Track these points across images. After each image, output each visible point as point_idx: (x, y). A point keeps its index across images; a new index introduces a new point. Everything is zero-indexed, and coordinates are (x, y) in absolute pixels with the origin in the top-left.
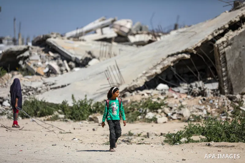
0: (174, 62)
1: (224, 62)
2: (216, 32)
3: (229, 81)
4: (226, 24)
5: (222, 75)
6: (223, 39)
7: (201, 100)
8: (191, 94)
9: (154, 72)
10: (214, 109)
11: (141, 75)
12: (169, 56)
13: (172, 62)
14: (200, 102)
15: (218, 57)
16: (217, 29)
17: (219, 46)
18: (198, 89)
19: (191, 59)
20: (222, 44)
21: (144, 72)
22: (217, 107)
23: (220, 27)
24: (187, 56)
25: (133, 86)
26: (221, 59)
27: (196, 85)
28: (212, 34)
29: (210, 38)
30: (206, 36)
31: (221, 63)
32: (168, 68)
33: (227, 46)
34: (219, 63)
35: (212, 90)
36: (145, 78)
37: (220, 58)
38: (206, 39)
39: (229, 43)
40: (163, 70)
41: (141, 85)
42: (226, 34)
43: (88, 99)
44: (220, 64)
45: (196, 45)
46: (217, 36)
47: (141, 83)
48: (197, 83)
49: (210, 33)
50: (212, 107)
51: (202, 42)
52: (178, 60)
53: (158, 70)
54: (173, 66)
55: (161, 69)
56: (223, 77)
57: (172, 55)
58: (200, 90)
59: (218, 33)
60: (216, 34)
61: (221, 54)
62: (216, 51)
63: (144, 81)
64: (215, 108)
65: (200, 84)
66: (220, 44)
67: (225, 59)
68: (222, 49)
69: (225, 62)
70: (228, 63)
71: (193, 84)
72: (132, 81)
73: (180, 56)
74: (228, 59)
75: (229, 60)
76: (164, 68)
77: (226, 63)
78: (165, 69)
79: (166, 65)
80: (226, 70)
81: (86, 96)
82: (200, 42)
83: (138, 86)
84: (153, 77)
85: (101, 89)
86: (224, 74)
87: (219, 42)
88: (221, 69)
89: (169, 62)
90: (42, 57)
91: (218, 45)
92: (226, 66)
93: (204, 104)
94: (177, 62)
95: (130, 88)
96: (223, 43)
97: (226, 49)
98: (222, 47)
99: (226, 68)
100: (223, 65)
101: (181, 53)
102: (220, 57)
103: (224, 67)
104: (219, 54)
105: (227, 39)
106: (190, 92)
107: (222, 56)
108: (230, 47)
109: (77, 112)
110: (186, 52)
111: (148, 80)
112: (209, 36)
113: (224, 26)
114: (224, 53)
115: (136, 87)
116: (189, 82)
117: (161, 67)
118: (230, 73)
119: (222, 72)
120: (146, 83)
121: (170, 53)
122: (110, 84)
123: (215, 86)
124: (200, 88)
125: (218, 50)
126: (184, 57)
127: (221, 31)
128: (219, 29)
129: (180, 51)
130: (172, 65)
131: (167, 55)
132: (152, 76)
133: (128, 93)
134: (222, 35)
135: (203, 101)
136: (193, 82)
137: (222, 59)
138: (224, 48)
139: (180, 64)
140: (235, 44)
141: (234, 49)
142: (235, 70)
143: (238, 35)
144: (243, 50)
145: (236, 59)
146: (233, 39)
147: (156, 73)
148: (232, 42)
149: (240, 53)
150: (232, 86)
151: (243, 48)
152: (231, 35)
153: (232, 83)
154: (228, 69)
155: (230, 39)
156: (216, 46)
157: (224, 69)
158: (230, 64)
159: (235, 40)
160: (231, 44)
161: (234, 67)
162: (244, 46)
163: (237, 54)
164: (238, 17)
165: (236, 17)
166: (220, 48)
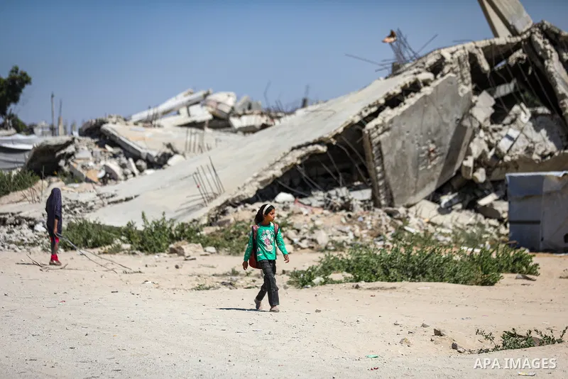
0: (301, 158)
1: (379, 158)
2: (366, 111)
3: (387, 186)
4: (380, 98)
5: (377, 178)
6: (377, 121)
7: (345, 217)
8: (329, 207)
9: (269, 174)
10: (365, 231)
11: (251, 179)
12: (293, 149)
13: (298, 158)
14: (344, 221)
15: (370, 150)
16: (367, 105)
17: (371, 132)
18: (339, 200)
19: (328, 153)
20: (375, 129)
21: (255, 175)
22: (370, 227)
23: (371, 103)
24: (323, 149)
25: (238, 197)
26: (374, 152)
27: (337, 195)
28: (360, 114)
29: (357, 119)
30: (351, 117)
31: (375, 159)
32: (292, 169)
33: (383, 132)
34: (371, 158)
35: (362, 201)
36: (257, 183)
37: (372, 150)
38: (350, 122)
39: (387, 127)
40: (284, 171)
41: (251, 196)
42: (382, 114)
43: (167, 219)
44: (373, 161)
45: (335, 131)
46: (367, 117)
47: (250, 192)
48: (338, 190)
49: (357, 111)
50: (362, 229)
51: (345, 126)
52: (307, 155)
53: (278, 172)
54: (300, 165)
55: (282, 169)
56: (378, 180)
57: (299, 147)
58: (343, 202)
59: (369, 112)
60: (365, 114)
61: (374, 145)
62: (366, 140)
63: (256, 189)
64: (367, 228)
65: (343, 191)
66: (373, 129)
67: (381, 153)
68: (376, 137)
69: (381, 157)
70: (386, 159)
71: (333, 192)
72: (236, 190)
73: (311, 148)
74: (384, 152)
75: (388, 154)
76: (286, 167)
77: (382, 159)
78: (288, 169)
79: (289, 164)
80: (383, 170)
81: (164, 214)
82: (341, 126)
83: (246, 197)
84: (269, 183)
85: (189, 202)
86: (379, 175)
87: (370, 125)
88: (375, 169)
89: (294, 158)
90: (94, 154)
91: (369, 130)
92: (382, 163)
93: (349, 223)
94: (307, 158)
95: (233, 200)
96: (377, 127)
97: (382, 137)
98: (375, 134)
99: (383, 166)
100: (377, 161)
101: (313, 144)
102: (372, 148)
103: (379, 165)
104: (371, 144)
105: (383, 121)
106: (328, 205)
107: (376, 148)
108: (387, 134)
109: (150, 239)
110: (320, 142)
111: (261, 188)
112: (354, 116)
113: (378, 101)
114: (379, 143)
115: (243, 198)
116: (325, 190)
117: (282, 165)
118: (388, 174)
119: (377, 173)
120: (258, 191)
121: (295, 145)
122: (202, 194)
123: (367, 194)
124: (343, 198)
125: (370, 138)
126: (317, 150)
127: (374, 109)
128: (370, 106)
129: (311, 140)
130: (299, 162)
131: (291, 148)
132: (268, 180)
133: (230, 209)
134: (375, 115)
135: (347, 218)
136: (331, 189)
137: (376, 152)
138: (379, 135)
139: (312, 161)
140: (395, 128)
141: (394, 137)
142: (395, 170)
143: (399, 114)
144: (408, 138)
145: (398, 152)
146: (391, 121)
147: (274, 176)
148: (390, 125)
149: (403, 142)
150: (391, 194)
151: (407, 134)
152: (389, 115)
153: (393, 189)
154: (385, 168)
155: (387, 120)
156: (367, 132)
157: (379, 168)
158: (389, 159)
159: (395, 122)
160: (388, 129)
161: (394, 164)
162: (408, 132)
163: (399, 145)
164: (399, 87)
165: (396, 88)
166: (372, 136)
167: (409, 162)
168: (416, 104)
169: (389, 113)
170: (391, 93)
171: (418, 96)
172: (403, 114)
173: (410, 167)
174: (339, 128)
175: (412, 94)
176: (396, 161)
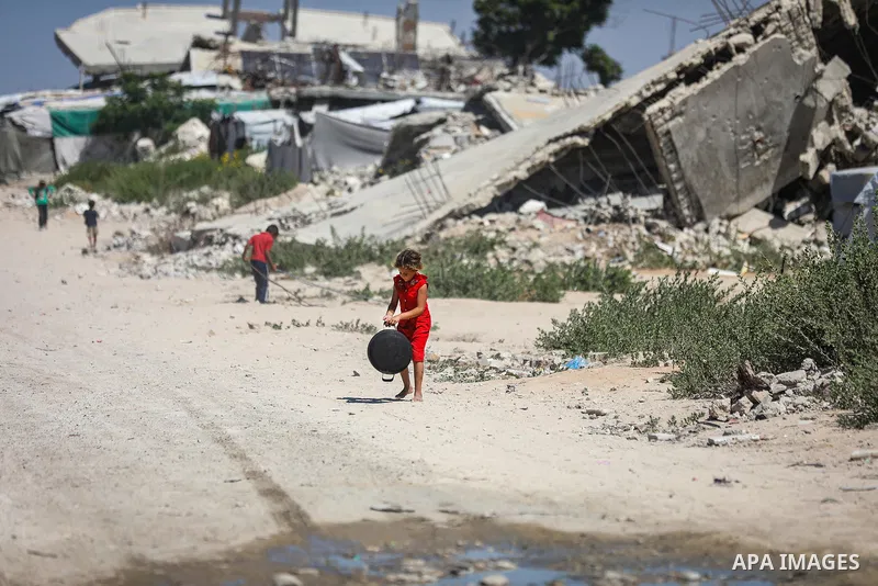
0: (556, 154)
1: (671, 152)
2: (648, 89)
3: (688, 190)
4: (670, 72)
5: (671, 179)
6: (664, 103)
7: (583, 232)
9: (510, 176)
11: (488, 182)
12: (550, 141)
13: (550, 155)
14: (580, 236)
15: (656, 142)
16: (649, 82)
17: (653, 118)
18: (611, 210)
19: (590, 147)
20: (660, 114)
21: (495, 176)
23: (655, 78)
24: (583, 142)
25: (467, 206)
26: (661, 145)
27: (609, 203)
28: (640, 94)
29: (635, 101)
30: (626, 99)
31: (664, 154)
32: (543, 170)
33: (672, 118)
34: (659, 153)
35: (647, 211)
36: (493, 188)
37: (659, 142)
38: (624, 105)
39: (677, 110)
40: (532, 172)
41: (484, 205)
42: (671, 93)
43: (368, 235)
44: (664, 158)
45: (600, 117)
46: (649, 98)
47: (483, 200)
48: (610, 196)
49: (635, 91)
51: (614, 110)
52: (562, 150)
53: (522, 174)
54: (554, 163)
55: (528, 170)
56: (674, 182)
57: (557, 140)
59: (653, 90)
60: (647, 94)
61: (660, 136)
62: (649, 127)
63: (492, 196)
65: (616, 199)
66: (655, 114)
67: (673, 145)
68: (662, 125)
69: (673, 150)
70: (681, 154)
71: (603, 200)
72: (466, 196)
73: (568, 141)
74: (678, 145)
75: (683, 147)
76: (533, 167)
77: (677, 154)
78: (538, 169)
79: (537, 162)
80: (679, 168)
81: (363, 228)
82: (611, 111)
83: (477, 207)
84: (511, 187)
85: (403, 214)
86: (675, 176)
87: (652, 109)
88: (667, 167)
89: (544, 156)
91: (649, 116)
92: (677, 160)
94: (564, 153)
95: (460, 210)
96: (662, 111)
97: (671, 124)
98: (661, 121)
99: (679, 163)
100: (669, 157)
101: (572, 135)
102: (658, 140)
103: (672, 163)
104: (656, 134)
105: (672, 103)
106: (592, 216)
107: (664, 139)
108: (680, 119)
109: (338, 262)
110: (581, 132)
111: (499, 194)
112: (631, 97)
113: (665, 75)
114: (668, 132)
115: (473, 208)
116: (595, 197)
117: (528, 164)
118: (689, 173)
119: (670, 172)
120: (495, 198)
121: (552, 136)
122: (419, 203)
123: (656, 201)
124: (616, 208)
125: (653, 126)
126: (575, 144)
127: (660, 87)
128: (654, 83)
129: (569, 130)
130: (552, 160)
131: (546, 140)
132: (508, 184)
133: (450, 221)
134: (660, 95)
136: (602, 195)
137: (665, 144)
138: (666, 121)
139: (568, 158)
140: (692, 112)
141: (691, 124)
142: (700, 168)
143: (695, 93)
144: (714, 124)
145: (701, 143)
146: (684, 102)
147: (516, 178)
148: (683, 108)
149: (708, 130)
150: (698, 201)
151: (714, 120)
152: (681, 94)
153: (699, 194)
154: (683, 166)
155: (677, 102)
156: (647, 118)
157: (672, 166)
158: (687, 155)
159: (690, 104)
160: (681, 114)
161: (696, 160)
162: (714, 116)
163: (701, 134)
164: (700, 56)
165: (694, 57)
166: (656, 122)
167: (722, 156)
168: (722, 77)
169: (683, 91)
170: (686, 64)
171: (725, 67)
172: (703, 92)
173: (724, 164)
174: (606, 113)
175: (719, 64)
176: (699, 154)
